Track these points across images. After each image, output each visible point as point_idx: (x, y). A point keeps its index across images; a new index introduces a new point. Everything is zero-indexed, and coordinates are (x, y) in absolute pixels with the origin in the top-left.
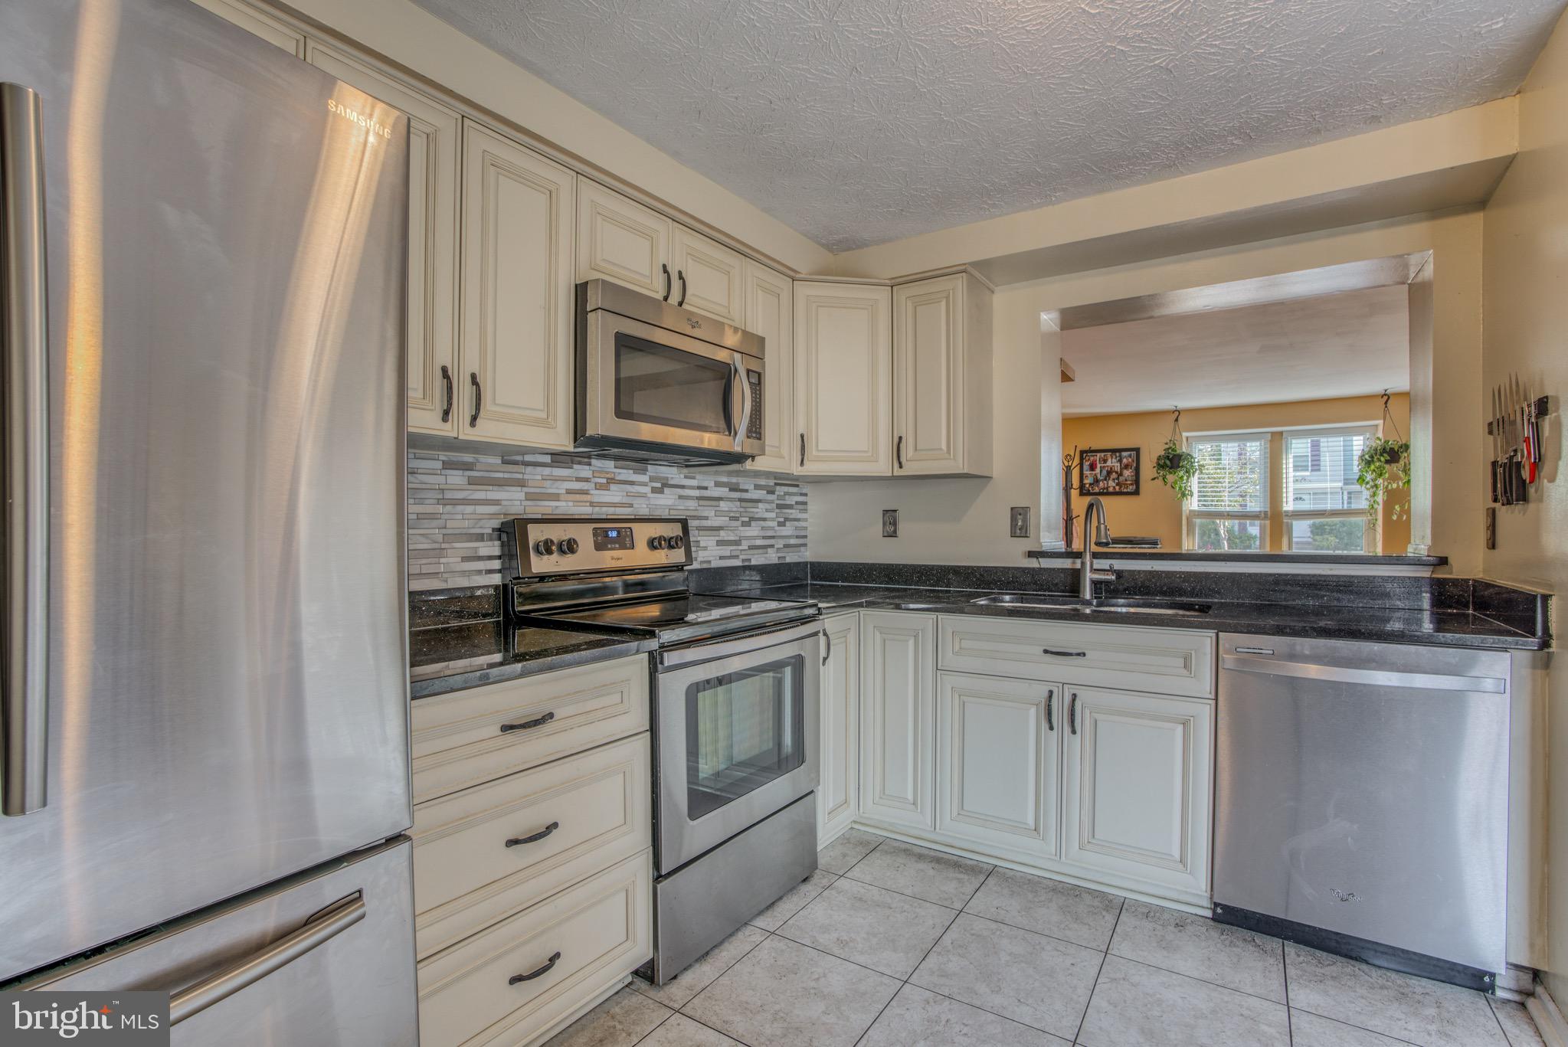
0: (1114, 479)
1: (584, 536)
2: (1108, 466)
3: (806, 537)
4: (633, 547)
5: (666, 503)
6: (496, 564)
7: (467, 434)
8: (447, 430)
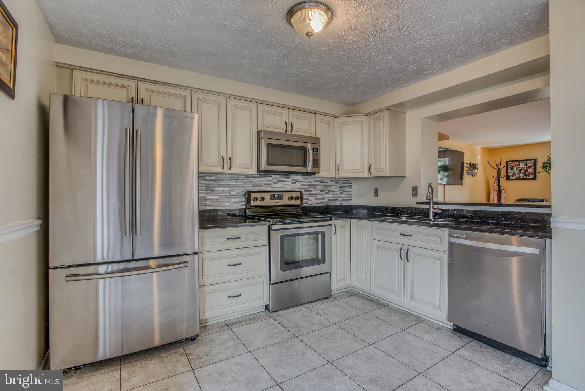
0: (523, 173)
1: (267, 196)
2: (520, 168)
3: (352, 197)
4: (282, 199)
5: (297, 187)
6: (244, 203)
7: (229, 172)
8: (224, 171)
